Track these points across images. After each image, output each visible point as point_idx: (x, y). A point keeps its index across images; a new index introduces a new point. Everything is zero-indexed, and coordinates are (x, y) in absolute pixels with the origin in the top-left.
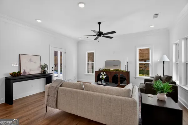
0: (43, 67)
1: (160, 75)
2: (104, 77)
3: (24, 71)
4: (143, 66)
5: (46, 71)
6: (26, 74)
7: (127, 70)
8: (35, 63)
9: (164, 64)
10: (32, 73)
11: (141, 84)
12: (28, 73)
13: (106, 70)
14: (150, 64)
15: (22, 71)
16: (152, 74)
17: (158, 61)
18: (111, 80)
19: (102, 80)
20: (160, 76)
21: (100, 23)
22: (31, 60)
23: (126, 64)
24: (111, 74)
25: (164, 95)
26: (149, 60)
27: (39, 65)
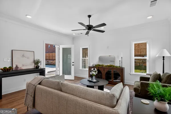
0: (37, 63)
1: (158, 73)
2: (94, 73)
3: (17, 66)
4: (141, 62)
5: (39, 66)
6: (19, 69)
7: (121, 66)
8: (28, 58)
9: (164, 59)
10: (24, 68)
11: (136, 82)
12: (21, 68)
13: (99, 65)
14: (147, 59)
15: (14, 66)
16: (149, 71)
17: (157, 56)
18: (104, 76)
19: (93, 76)
20: (160, 75)
21: (90, 16)
22: (23, 56)
23: (120, 59)
24: (104, 70)
25: (165, 103)
26: (146, 55)
27: (32, 60)
